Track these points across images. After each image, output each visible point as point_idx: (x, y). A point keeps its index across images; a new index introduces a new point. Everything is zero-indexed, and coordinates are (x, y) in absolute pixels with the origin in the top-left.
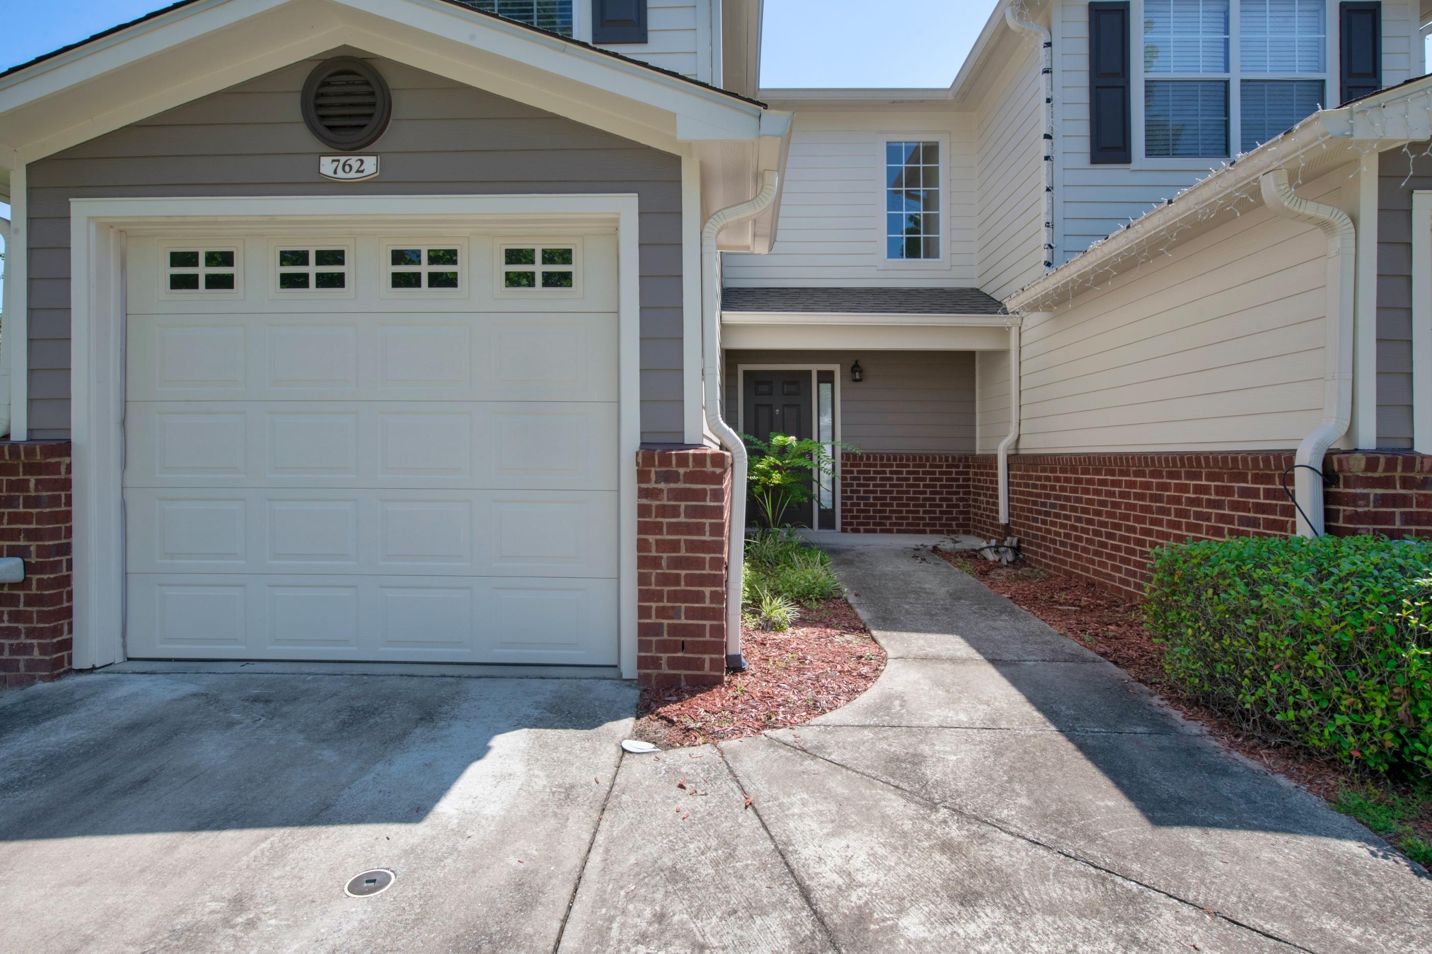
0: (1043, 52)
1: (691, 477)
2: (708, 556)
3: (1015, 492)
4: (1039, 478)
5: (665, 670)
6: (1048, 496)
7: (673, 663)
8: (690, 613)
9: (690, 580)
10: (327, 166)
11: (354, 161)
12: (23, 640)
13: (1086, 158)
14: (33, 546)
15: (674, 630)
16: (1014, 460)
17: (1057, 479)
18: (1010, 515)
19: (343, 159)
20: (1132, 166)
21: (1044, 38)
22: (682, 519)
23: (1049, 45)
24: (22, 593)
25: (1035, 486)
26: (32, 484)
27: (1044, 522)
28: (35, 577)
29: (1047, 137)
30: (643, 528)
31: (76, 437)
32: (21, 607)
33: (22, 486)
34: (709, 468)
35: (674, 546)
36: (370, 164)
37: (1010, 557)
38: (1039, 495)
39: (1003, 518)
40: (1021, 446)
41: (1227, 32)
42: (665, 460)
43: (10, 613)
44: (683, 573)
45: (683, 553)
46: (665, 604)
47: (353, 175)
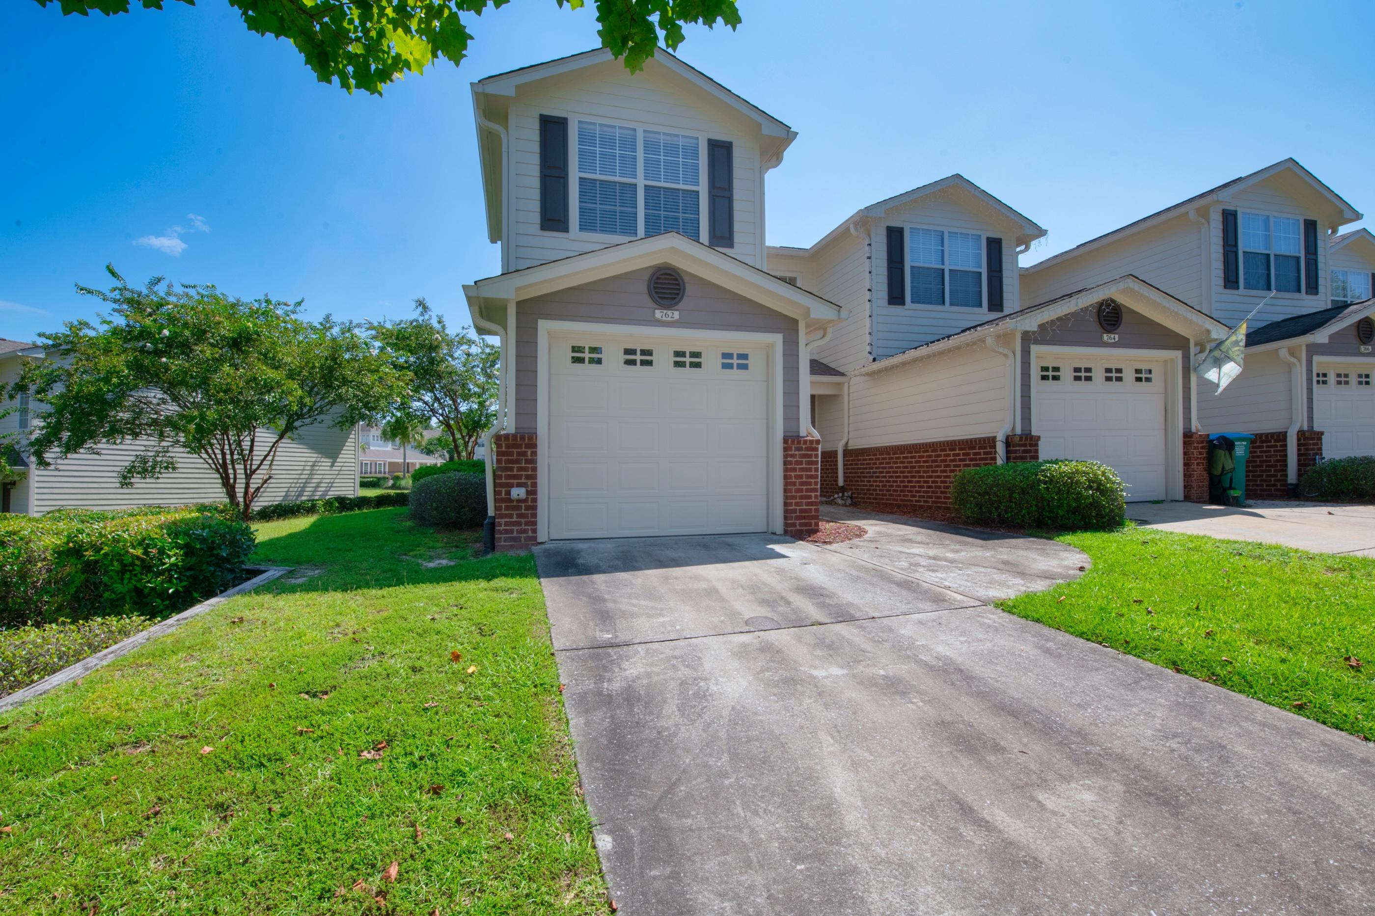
0: (867, 248)
1: (808, 449)
2: (813, 481)
3: (848, 469)
4: (866, 460)
5: (798, 528)
6: (872, 468)
7: (801, 525)
8: (808, 504)
9: (807, 490)
10: (658, 314)
11: (669, 313)
12: (523, 527)
13: (885, 302)
14: (529, 482)
15: (802, 511)
16: (847, 452)
17: (878, 459)
18: (845, 481)
19: (665, 312)
20: (906, 307)
21: (867, 242)
22: (804, 466)
23: (870, 245)
24: (523, 505)
25: (863, 464)
26: (529, 453)
27: (868, 481)
28: (530, 497)
29: (869, 290)
30: (786, 470)
31: (540, 432)
32: (523, 511)
33: (524, 454)
34: (814, 445)
35: (801, 477)
36: (676, 315)
37: (849, 501)
38: (866, 468)
39: (841, 482)
40: (850, 444)
41: (943, 246)
42: (799, 442)
43: (517, 514)
44: (804, 488)
45: (804, 480)
46: (798, 500)
47: (669, 319)
